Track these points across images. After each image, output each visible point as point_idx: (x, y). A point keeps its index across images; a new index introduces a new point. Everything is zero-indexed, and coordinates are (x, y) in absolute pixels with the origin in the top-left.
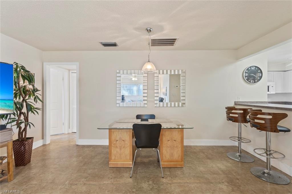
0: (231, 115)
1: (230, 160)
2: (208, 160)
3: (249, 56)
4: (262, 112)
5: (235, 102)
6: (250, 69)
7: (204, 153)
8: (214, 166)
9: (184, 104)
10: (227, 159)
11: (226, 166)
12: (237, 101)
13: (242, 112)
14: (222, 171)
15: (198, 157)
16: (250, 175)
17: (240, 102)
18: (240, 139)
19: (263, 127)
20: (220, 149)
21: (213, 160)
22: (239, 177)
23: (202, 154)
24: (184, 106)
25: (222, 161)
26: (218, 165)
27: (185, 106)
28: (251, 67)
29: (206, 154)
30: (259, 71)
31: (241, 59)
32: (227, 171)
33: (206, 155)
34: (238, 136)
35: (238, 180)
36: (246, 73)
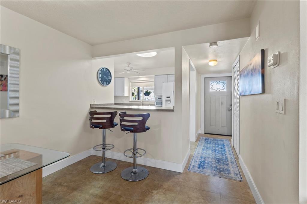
0: (93, 121)
1: (98, 177)
2: (75, 193)
3: (106, 56)
4: (127, 114)
5: (91, 105)
6: (103, 70)
7: (61, 185)
8: (87, 196)
9: (17, 111)
10: (94, 176)
11: (99, 187)
12: (92, 104)
13: (110, 116)
14: (100, 197)
15: (56, 197)
16: (125, 183)
17: (95, 104)
18: (104, 146)
19: (136, 129)
20: (79, 167)
21: (80, 189)
22: (119, 193)
23: (60, 189)
24: (17, 116)
25: (91, 183)
26: (91, 191)
27: (19, 116)
28: (103, 68)
29: (65, 184)
30: (109, 74)
31: (95, 58)
32: (105, 193)
33: (66, 186)
34: (102, 143)
35: (121, 197)
36: (100, 73)
